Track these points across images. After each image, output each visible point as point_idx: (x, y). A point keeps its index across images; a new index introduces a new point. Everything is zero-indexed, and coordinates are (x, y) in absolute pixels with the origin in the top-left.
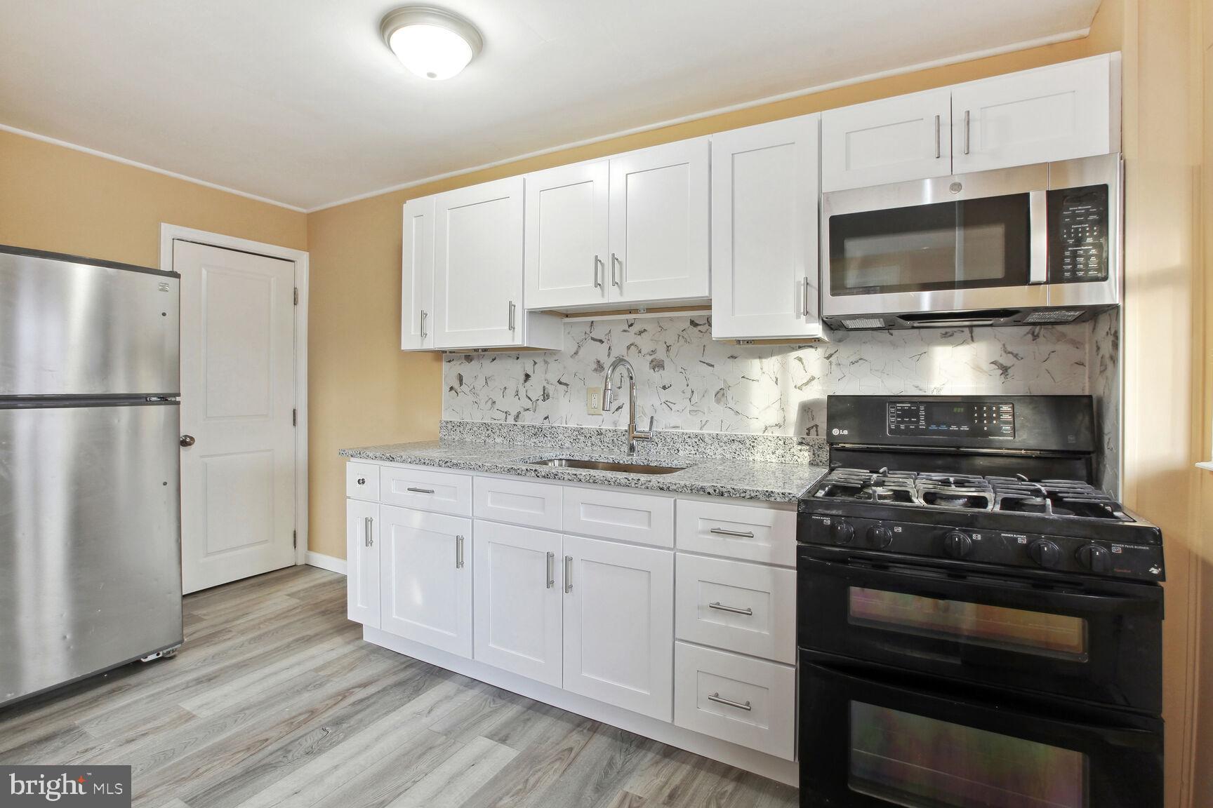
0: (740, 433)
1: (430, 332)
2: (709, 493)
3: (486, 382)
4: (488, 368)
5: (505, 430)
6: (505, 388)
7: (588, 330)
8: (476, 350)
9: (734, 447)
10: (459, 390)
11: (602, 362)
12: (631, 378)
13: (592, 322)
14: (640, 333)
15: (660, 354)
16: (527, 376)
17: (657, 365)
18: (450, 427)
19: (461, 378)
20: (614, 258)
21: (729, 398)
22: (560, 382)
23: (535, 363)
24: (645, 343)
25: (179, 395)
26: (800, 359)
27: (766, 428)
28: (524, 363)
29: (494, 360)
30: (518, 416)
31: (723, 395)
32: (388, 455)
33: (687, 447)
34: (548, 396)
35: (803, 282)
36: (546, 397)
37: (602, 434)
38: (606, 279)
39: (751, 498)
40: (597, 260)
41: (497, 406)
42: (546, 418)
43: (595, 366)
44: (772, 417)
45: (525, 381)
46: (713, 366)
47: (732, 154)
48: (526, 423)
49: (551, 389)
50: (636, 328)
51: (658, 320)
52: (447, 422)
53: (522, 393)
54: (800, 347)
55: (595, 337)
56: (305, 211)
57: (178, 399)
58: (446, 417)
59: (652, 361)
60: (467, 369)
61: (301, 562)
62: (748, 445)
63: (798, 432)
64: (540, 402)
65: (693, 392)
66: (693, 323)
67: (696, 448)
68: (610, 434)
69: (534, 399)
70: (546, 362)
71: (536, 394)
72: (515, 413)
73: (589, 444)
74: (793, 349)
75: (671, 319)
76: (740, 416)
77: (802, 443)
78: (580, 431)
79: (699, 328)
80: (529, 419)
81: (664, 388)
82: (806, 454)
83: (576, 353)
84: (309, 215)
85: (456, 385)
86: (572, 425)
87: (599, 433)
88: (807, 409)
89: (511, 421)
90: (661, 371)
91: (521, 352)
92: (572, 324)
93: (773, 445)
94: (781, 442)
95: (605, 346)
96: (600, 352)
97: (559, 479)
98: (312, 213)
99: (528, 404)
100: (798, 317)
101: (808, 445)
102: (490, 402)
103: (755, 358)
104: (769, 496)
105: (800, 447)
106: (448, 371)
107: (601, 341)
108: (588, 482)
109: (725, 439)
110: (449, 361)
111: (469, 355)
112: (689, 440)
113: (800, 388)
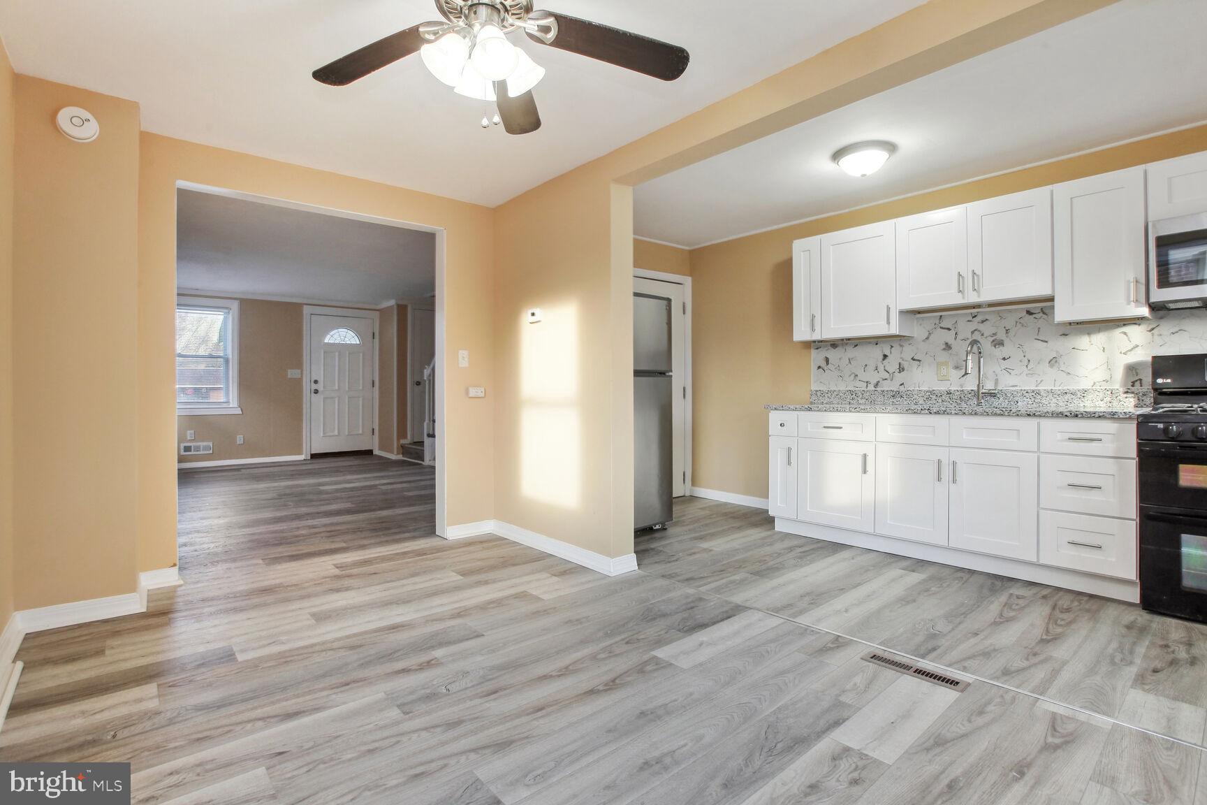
0: (1072, 387)
1: (817, 327)
2: (1066, 416)
3: (850, 362)
4: (851, 352)
5: (868, 394)
6: (866, 365)
7: (937, 322)
8: (843, 340)
9: (1066, 398)
10: (825, 368)
11: (950, 343)
12: (980, 353)
13: (941, 316)
14: (983, 322)
15: (1001, 335)
16: (885, 356)
17: (998, 343)
18: (819, 394)
19: (827, 360)
20: (974, 273)
21: (1061, 363)
22: (913, 359)
23: (892, 347)
24: (987, 329)
25: (671, 371)
26: (1125, 333)
27: (1095, 383)
28: (882, 347)
29: (856, 346)
30: (877, 384)
31: (1056, 361)
32: (806, 406)
33: (1025, 399)
34: (903, 369)
35: (1132, 280)
36: (901, 369)
37: (951, 393)
38: (966, 286)
39: (1100, 417)
40: (959, 275)
41: (858, 378)
42: (901, 385)
43: (944, 347)
44: (1099, 375)
45: (883, 360)
46: (1046, 342)
47: (1071, 198)
48: (886, 389)
49: (905, 365)
50: (979, 318)
51: (998, 312)
52: (817, 391)
53: (881, 368)
54: (1124, 325)
55: (944, 327)
56: (687, 248)
57: (670, 374)
58: (814, 387)
59: (993, 341)
60: (832, 354)
61: (688, 494)
62: (1079, 396)
63: (1125, 384)
64: (897, 374)
65: (1029, 361)
66: (1029, 313)
67: (1033, 399)
68: (959, 393)
69: (891, 372)
70: (901, 346)
71: (893, 367)
72: (875, 382)
73: (940, 401)
74: (1119, 326)
75: (1010, 311)
76: (1070, 376)
77: (1128, 392)
78: (932, 392)
79: (1034, 316)
80: (886, 386)
81: (1004, 359)
82: (1132, 400)
83: (927, 338)
84: (691, 252)
85: (823, 364)
86: (925, 388)
87: (949, 393)
88: (1132, 369)
89: (871, 387)
90: (1001, 348)
91: (879, 340)
92: (923, 319)
93: (1101, 395)
94: (1109, 392)
95: (953, 332)
96: (949, 337)
97: (948, 414)
98: (694, 250)
99: (887, 375)
100: (1129, 303)
101: (1133, 393)
102: (853, 375)
103: (1084, 334)
104: (1114, 414)
105: (1125, 395)
106: (816, 357)
107: (949, 329)
108: (971, 414)
109: (1059, 392)
110: (817, 349)
111: (834, 344)
112: (1027, 394)
113: (1125, 354)
